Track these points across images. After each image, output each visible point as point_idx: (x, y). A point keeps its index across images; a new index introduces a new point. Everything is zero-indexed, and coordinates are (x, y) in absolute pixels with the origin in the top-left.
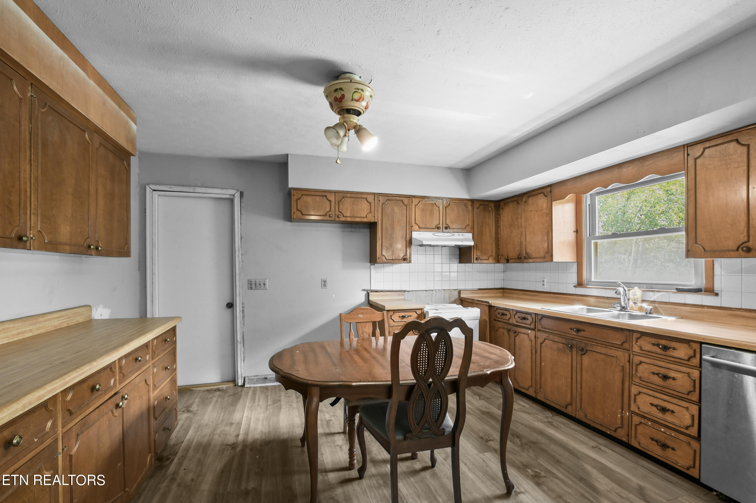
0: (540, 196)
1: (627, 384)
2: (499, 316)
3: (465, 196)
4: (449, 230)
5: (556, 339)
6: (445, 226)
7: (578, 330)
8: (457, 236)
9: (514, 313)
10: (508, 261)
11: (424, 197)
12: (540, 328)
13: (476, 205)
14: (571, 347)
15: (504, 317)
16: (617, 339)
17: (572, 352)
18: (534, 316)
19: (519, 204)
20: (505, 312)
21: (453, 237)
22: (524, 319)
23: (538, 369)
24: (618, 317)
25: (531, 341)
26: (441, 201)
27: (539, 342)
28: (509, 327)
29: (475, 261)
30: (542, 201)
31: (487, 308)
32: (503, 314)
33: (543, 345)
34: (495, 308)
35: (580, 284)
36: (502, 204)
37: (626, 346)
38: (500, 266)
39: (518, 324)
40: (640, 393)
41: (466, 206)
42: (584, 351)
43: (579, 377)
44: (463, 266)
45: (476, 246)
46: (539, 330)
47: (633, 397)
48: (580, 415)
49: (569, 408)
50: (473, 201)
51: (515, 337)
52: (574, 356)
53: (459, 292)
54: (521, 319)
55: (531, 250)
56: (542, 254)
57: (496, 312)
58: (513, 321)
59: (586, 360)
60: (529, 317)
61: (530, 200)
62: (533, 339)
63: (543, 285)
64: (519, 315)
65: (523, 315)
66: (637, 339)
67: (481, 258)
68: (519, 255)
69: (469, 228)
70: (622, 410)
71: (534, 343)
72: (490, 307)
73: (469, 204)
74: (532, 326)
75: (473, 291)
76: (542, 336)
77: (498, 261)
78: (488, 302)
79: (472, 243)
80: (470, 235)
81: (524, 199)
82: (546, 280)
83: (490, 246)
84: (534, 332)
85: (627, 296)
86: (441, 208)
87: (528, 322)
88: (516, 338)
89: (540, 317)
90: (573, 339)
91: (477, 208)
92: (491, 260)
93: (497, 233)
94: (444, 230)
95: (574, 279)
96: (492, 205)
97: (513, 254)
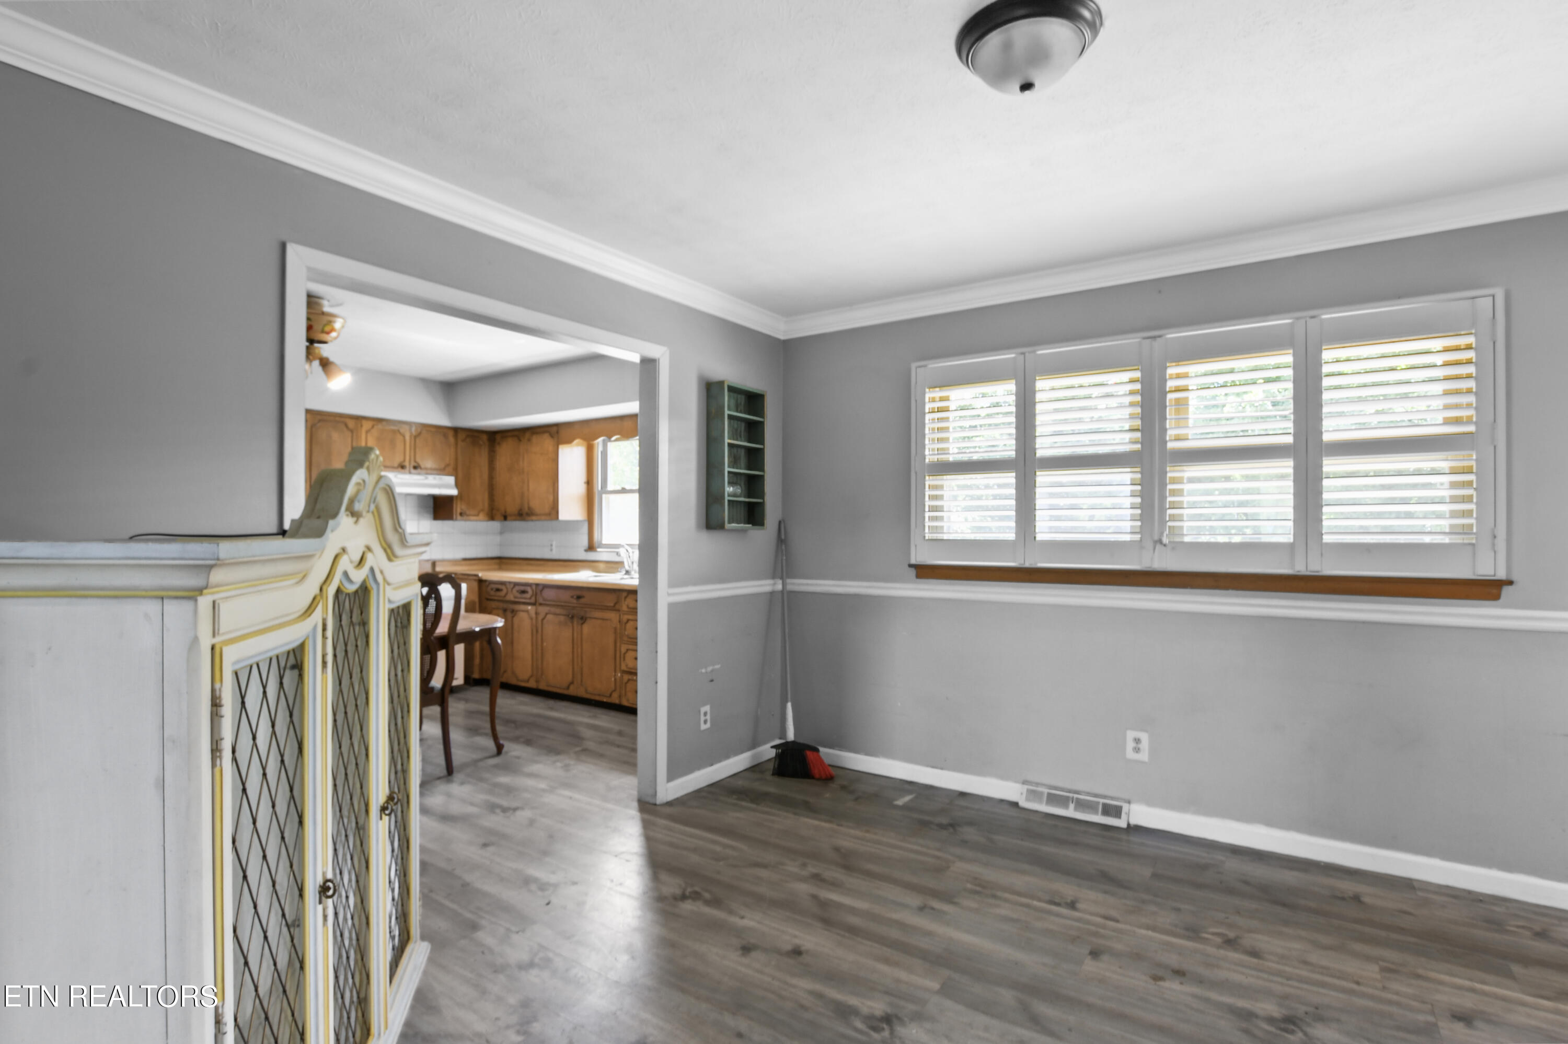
0: (546, 436)
1: (618, 644)
2: (492, 593)
3: (442, 420)
4: (419, 471)
5: (558, 611)
6: (413, 464)
7: (579, 597)
8: (432, 479)
9: (512, 586)
10: (505, 518)
11: (379, 420)
12: (541, 601)
13: (461, 436)
14: (572, 617)
15: (499, 593)
16: (610, 600)
17: (572, 623)
18: (534, 587)
19: (520, 440)
20: (499, 587)
21: (426, 482)
22: (524, 592)
23: (540, 651)
24: (622, 579)
25: (531, 619)
26: (407, 427)
27: (540, 618)
28: (505, 606)
29: (459, 517)
30: (546, 442)
31: (475, 585)
32: (498, 590)
33: (545, 621)
34: (487, 583)
35: (591, 548)
36: (498, 437)
37: (617, 607)
38: (496, 525)
39: (517, 600)
40: (628, 650)
41: (445, 436)
42: (583, 619)
43: (579, 650)
44: (439, 524)
45: (460, 497)
46: (541, 604)
47: (622, 656)
48: (581, 693)
49: (572, 687)
50: (456, 430)
51: (513, 617)
52: (575, 628)
53: (434, 564)
54: (520, 593)
55: (536, 504)
56: (547, 510)
57: (489, 589)
58: (510, 597)
59: (586, 628)
60: (529, 589)
61: (535, 439)
62: (534, 615)
63: (551, 550)
64: (517, 588)
65: (522, 588)
66: (626, 598)
67: (468, 512)
68: (521, 510)
69: (450, 469)
70: (615, 671)
71: (534, 621)
72: (481, 582)
73: (451, 434)
74: (533, 600)
75: (455, 562)
76: (543, 610)
77: (492, 517)
78: (477, 576)
79: (454, 492)
80: (451, 480)
81: (527, 435)
82: (554, 543)
83: (482, 498)
84: (534, 607)
85: (631, 558)
86: (408, 438)
87: (528, 596)
88: (515, 619)
89: (541, 587)
90: (574, 608)
91: (463, 441)
92: (482, 516)
93: (491, 478)
94: (413, 471)
95: (585, 542)
96: (485, 437)
97: (512, 508)
